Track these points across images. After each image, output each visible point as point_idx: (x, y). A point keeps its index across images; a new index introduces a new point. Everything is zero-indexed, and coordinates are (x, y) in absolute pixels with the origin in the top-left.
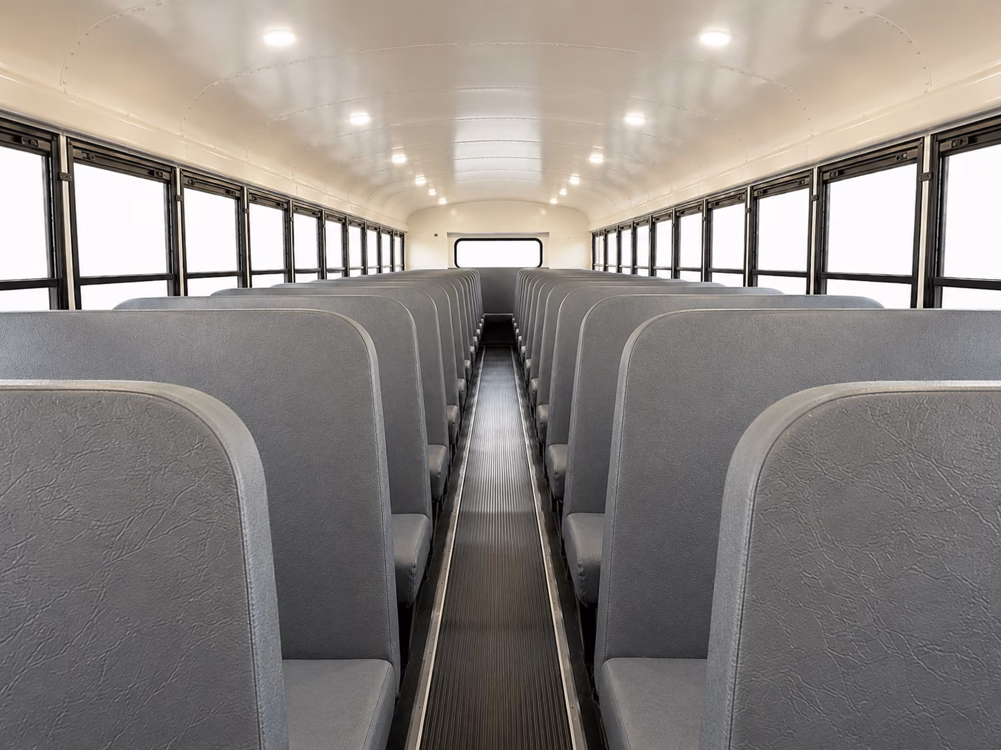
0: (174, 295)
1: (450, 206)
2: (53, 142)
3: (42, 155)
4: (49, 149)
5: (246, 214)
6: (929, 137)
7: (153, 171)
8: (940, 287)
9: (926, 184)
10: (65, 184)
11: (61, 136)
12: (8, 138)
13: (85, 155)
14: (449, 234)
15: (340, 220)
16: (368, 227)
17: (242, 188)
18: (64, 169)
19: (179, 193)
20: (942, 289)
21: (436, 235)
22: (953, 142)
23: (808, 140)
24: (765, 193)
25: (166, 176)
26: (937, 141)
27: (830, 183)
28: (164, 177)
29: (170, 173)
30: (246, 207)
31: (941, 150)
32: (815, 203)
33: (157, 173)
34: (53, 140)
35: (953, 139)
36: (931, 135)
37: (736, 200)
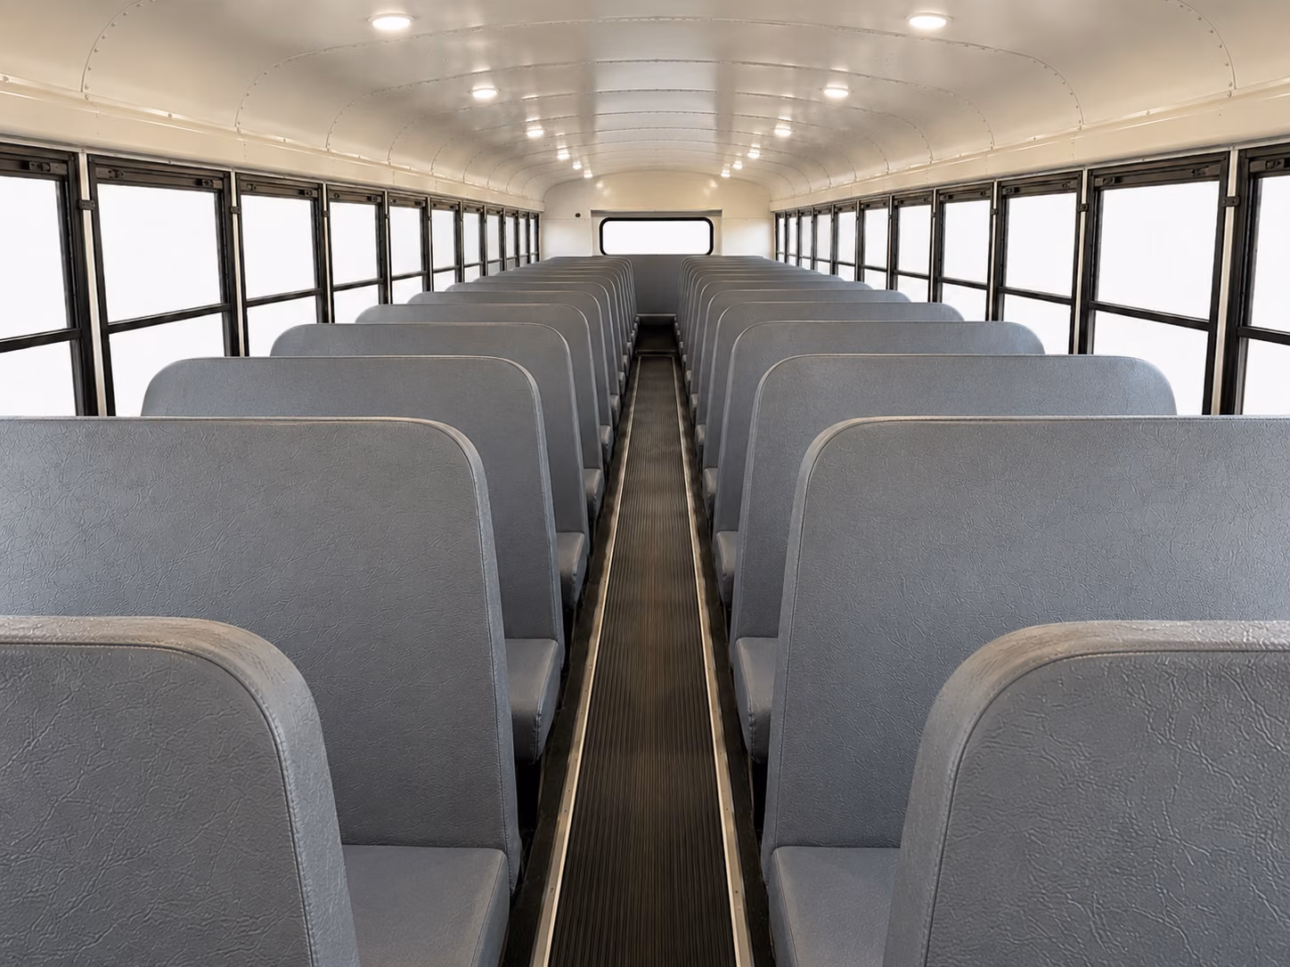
0: (233, 355)
1: (596, 178)
2: (69, 163)
3: (56, 181)
4: (65, 173)
5: (326, 219)
6: (1237, 152)
7: (201, 180)
8: (1245, 339)
9: (1230, 212)
10: (87, 215)
11: (80, 155)
12: (11, 166)
13: (113, 174)
14: (594, 213)
15: (452, 207)
16: (488, 213)
17: (320, 186)
18: (85, 195)
19: (234, 204)
20: (1247, 341)
21: (578, 215)
22: (1267, 162)
23: (1075, 133)
24: (1017, 192)
25: (218, 184)
26: (1246, 158)
27: (1103, 190)
28: (215, 186)
29: (222, 179)
30: (325, 209)
31: (1251, 170)
32: (1083, 214)
33: (206, 183)
34: (70, 159)
35: (1269, 158)
36: (1240, 151)
37: (978, 195)
